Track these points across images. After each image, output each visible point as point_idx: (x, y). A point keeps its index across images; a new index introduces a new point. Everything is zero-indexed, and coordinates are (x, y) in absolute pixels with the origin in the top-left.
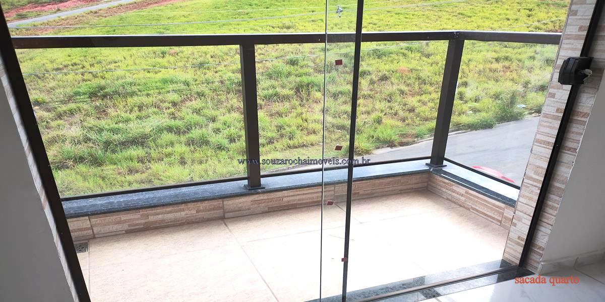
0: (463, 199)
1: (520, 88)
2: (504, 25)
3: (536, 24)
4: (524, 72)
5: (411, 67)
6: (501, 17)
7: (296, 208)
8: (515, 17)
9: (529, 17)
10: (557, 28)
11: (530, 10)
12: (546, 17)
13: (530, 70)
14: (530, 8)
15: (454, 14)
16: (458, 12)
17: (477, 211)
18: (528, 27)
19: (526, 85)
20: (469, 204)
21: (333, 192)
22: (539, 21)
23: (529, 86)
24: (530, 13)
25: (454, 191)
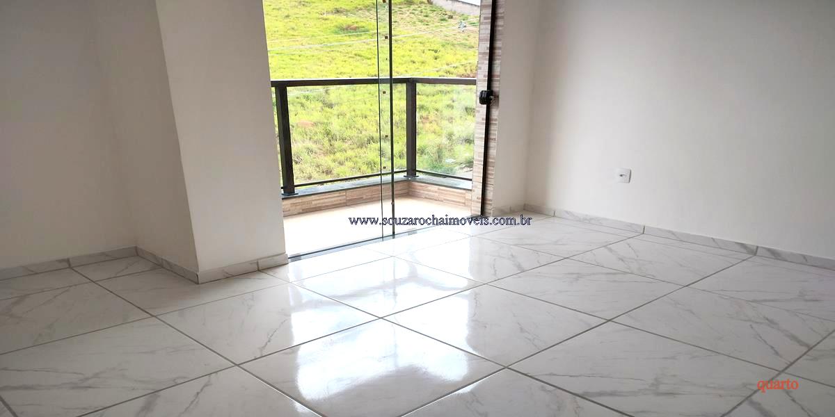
0: (437, 194)
1: (444, 141)
2: (411, 69)
3: (445, 67)
4: (445, 123)
5: (315, 120)
6: (404, 59)
7: (321, 210)
8: (421, 59)
9: (436, 59)
10: (469, 72)
11: (436, 51)
12: (455, 60)
13: (451, 120)
14: (435, 48)
15: (350, 55)
16: (354, 52)
17: (448, 200)
18: (437, 71)
19: (450, 136)
20: (442, 197)
21: (345, 197)
22: (448, 64)
23: (454, 138)
24: (436, 54)
25: (430, 191)
